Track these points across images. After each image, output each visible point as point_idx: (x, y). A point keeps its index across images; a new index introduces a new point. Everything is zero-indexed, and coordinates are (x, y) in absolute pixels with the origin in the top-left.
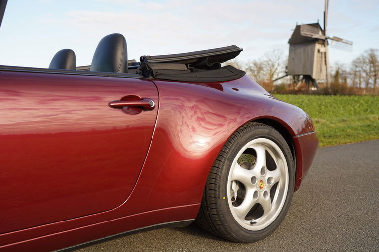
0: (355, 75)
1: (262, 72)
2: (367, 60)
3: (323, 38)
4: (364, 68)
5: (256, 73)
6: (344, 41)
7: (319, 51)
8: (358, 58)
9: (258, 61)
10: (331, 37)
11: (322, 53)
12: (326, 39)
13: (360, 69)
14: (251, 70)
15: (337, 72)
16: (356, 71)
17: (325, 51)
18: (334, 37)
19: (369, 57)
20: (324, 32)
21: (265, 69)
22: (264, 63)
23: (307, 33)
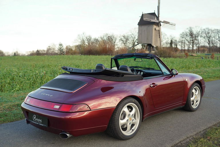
0: (182, 42)
1: (128, 41)
2: (188, 34)
3: (158, 22)
4: (186, 38)
5: (125, 42)
6: (170, 23)
7: (155, 29)
8: (183, 33)
9: (126, 35)
10: (162, 21)
11: (157, 30)
12: (159, 22)
13: (185, 39)
14: (122, 40)
15: (172, 41)
16: (182, 40)
17: (159, 29)
18: (164, 21)
19: (189, 32)
20: (158, 18)
21: (130, 40)
22: (129, 36)
23: (148, 19)
